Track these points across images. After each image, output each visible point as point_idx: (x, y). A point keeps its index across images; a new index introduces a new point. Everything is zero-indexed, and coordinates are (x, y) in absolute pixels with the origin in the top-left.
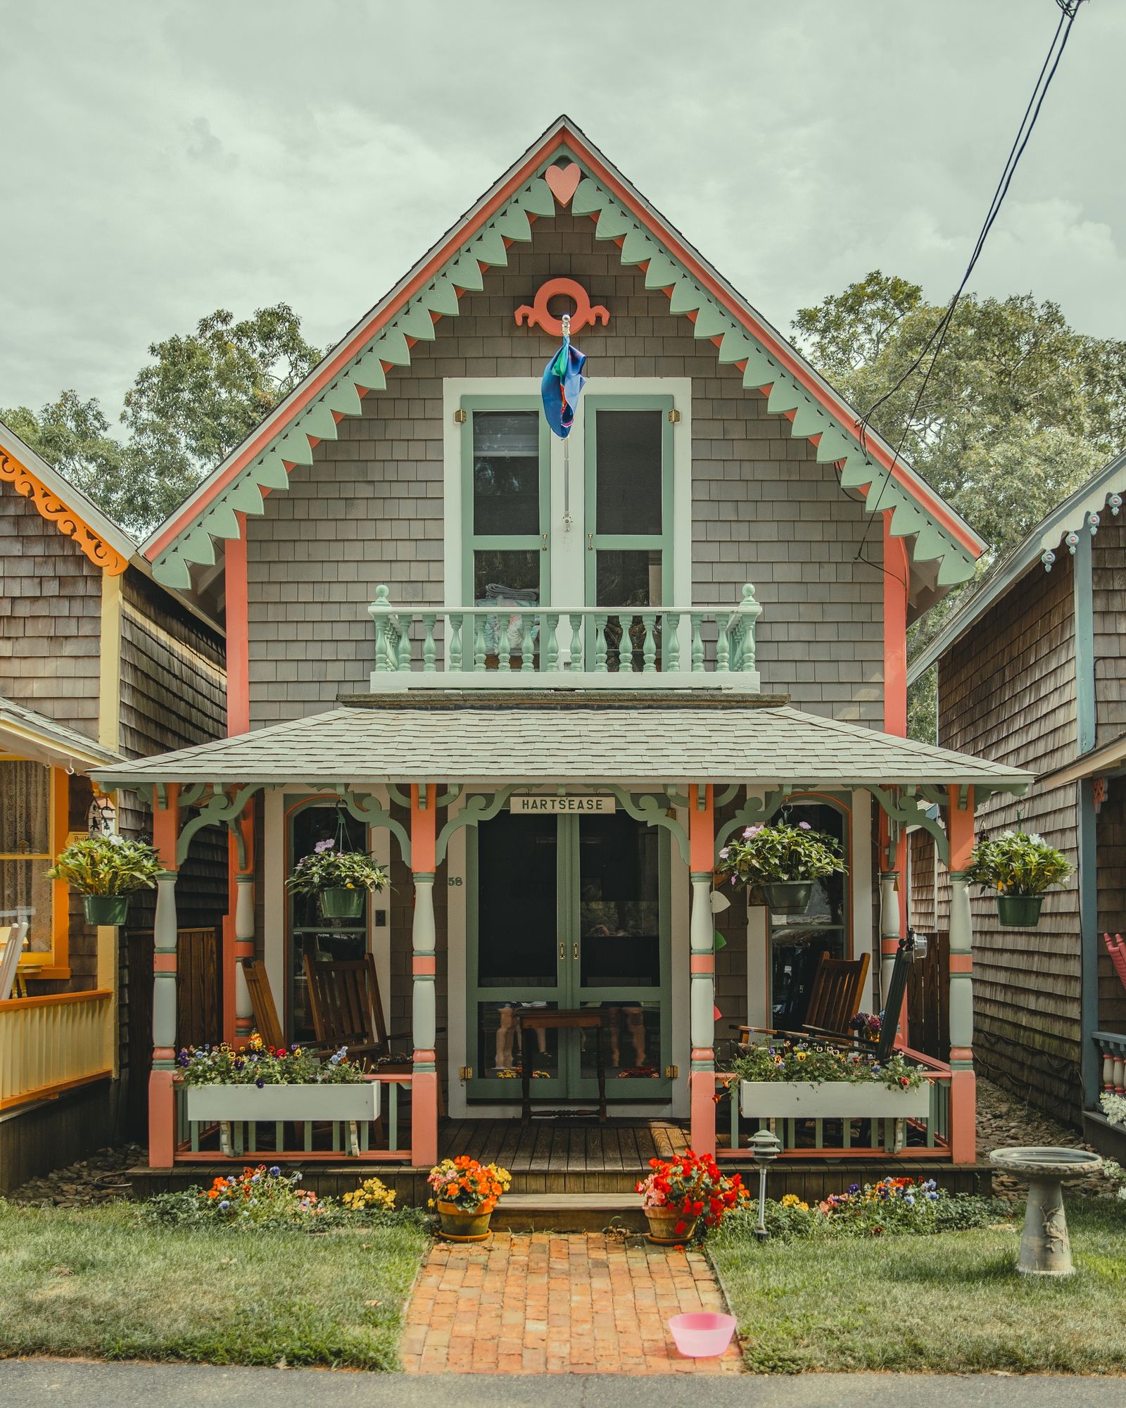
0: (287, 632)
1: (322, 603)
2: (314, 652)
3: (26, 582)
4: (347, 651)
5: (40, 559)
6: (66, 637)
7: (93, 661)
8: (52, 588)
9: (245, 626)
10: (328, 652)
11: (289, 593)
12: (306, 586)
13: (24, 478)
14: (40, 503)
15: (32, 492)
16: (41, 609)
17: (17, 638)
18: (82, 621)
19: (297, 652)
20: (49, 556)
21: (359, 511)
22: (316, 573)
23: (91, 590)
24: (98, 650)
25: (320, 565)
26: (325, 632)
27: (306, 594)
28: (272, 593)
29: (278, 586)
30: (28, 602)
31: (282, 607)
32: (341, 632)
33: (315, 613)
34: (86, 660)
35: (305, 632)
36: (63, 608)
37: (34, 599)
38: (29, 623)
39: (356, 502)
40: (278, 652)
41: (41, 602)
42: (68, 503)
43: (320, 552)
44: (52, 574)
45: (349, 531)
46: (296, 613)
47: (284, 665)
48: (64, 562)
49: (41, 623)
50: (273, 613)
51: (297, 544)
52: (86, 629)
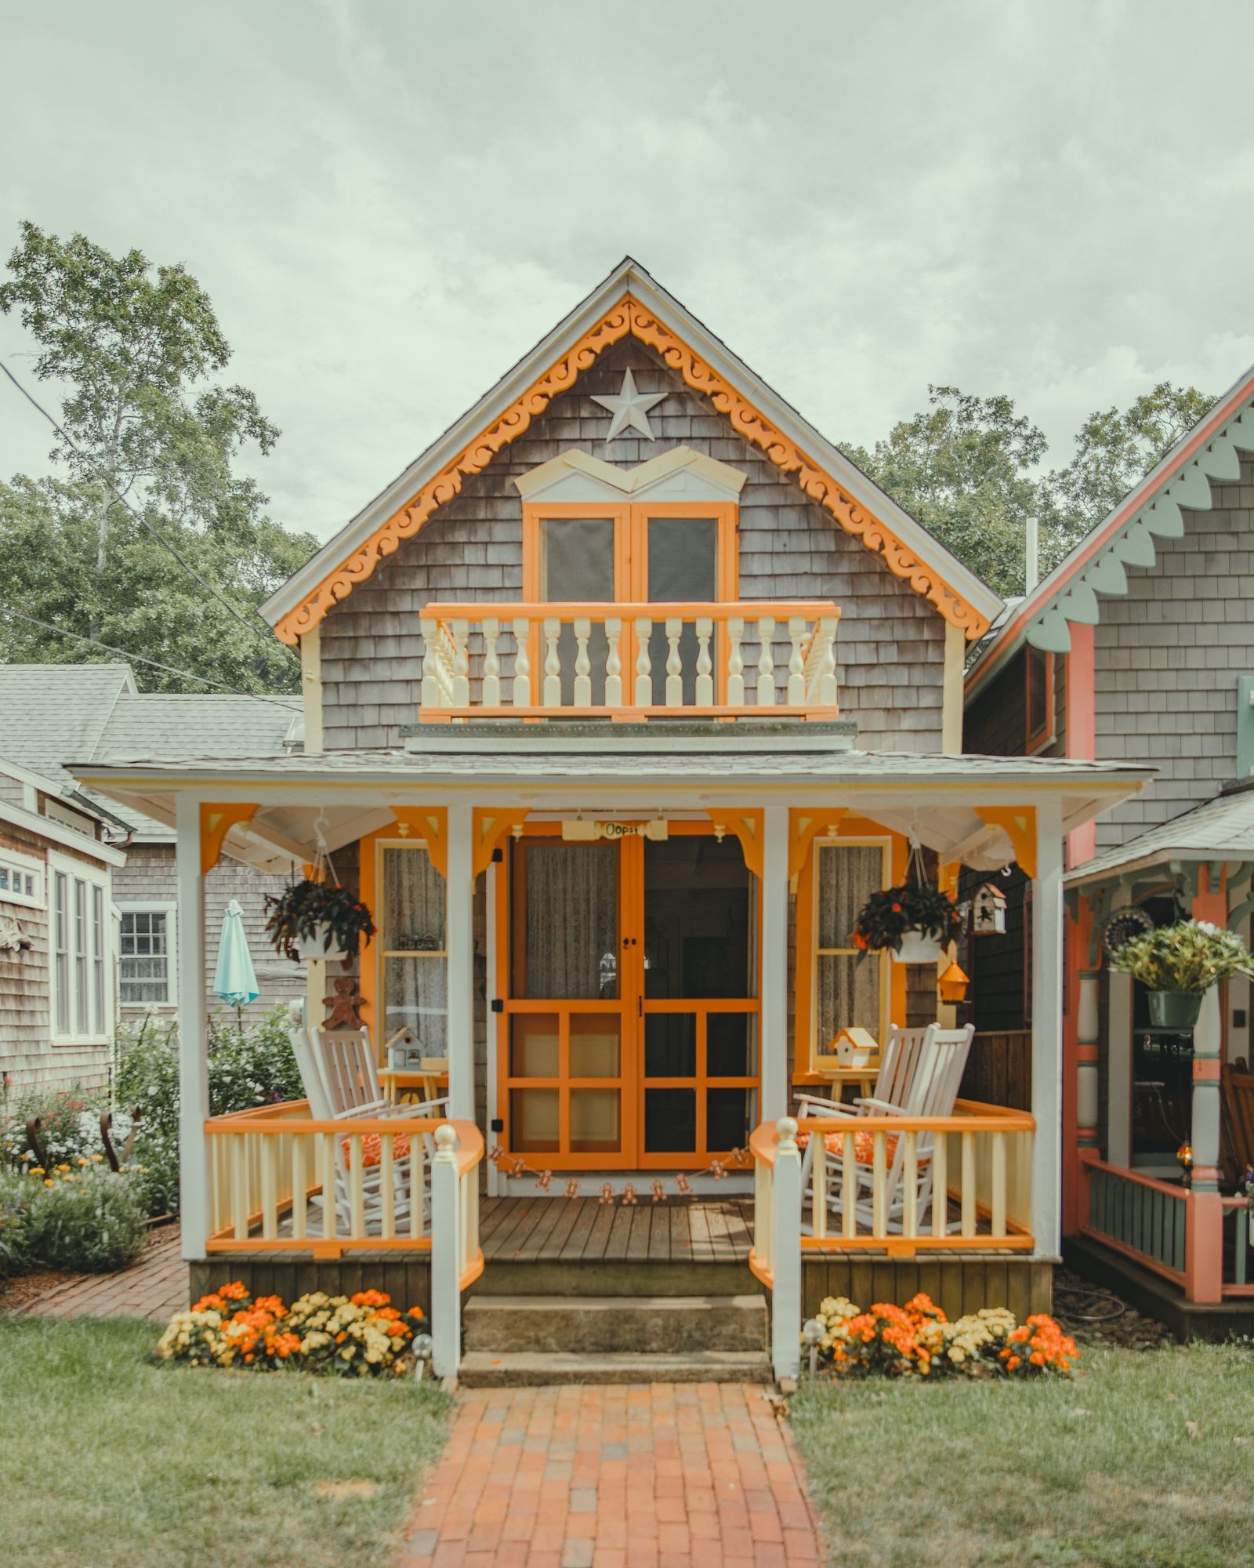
0: (1137, 703)
1: (1177, 670)
2: (1168, 724)
3: (861, 648)
4: (1205, 723)
5: (876, 622)
6: (905, 709)
7: (934, 735)
8: (891, 654)
9: (1091, 696)
10: (1184, 725)
11: (1142, 659)
12: (1159, 651)
13: (874, 529)
14: (891, 557)
15: (882, 546)
16: (878, 678)
17: (851, 710)
18: (923, 692)
19: (1148, 725)
20: (887, 619)
21: (1221, 566)
22: (1171, 636)
23: (932, 656)
24: (940, 722)
25: (1175, 628)
26: (1180, 703)
27: (1160, 659)
28: (1122, 659)
29: (1127, 652)
30: (862, 670)
31: (1132, 675)
32: (1197, 702)
33: (1169, 681)
34: (927, 734)
35: (1158, 703)
36: (902, 677)
37: (871, 666)
38: (863, 693)
39: (1216, 556)
40: (1127, 725)
41: (876, 671)
42: (924, 557)
43: (1176, 612)
44: (889, 639)
45: (1209, 589)
46: (1149, 681)
47: (1134, 739)
48: (903, 625)
49: (877, 693)
50: (1122, 682)
51: (1150, 604)
52: (927, 700)
